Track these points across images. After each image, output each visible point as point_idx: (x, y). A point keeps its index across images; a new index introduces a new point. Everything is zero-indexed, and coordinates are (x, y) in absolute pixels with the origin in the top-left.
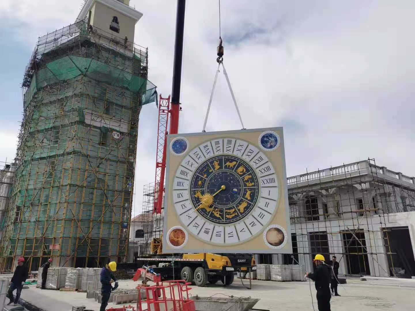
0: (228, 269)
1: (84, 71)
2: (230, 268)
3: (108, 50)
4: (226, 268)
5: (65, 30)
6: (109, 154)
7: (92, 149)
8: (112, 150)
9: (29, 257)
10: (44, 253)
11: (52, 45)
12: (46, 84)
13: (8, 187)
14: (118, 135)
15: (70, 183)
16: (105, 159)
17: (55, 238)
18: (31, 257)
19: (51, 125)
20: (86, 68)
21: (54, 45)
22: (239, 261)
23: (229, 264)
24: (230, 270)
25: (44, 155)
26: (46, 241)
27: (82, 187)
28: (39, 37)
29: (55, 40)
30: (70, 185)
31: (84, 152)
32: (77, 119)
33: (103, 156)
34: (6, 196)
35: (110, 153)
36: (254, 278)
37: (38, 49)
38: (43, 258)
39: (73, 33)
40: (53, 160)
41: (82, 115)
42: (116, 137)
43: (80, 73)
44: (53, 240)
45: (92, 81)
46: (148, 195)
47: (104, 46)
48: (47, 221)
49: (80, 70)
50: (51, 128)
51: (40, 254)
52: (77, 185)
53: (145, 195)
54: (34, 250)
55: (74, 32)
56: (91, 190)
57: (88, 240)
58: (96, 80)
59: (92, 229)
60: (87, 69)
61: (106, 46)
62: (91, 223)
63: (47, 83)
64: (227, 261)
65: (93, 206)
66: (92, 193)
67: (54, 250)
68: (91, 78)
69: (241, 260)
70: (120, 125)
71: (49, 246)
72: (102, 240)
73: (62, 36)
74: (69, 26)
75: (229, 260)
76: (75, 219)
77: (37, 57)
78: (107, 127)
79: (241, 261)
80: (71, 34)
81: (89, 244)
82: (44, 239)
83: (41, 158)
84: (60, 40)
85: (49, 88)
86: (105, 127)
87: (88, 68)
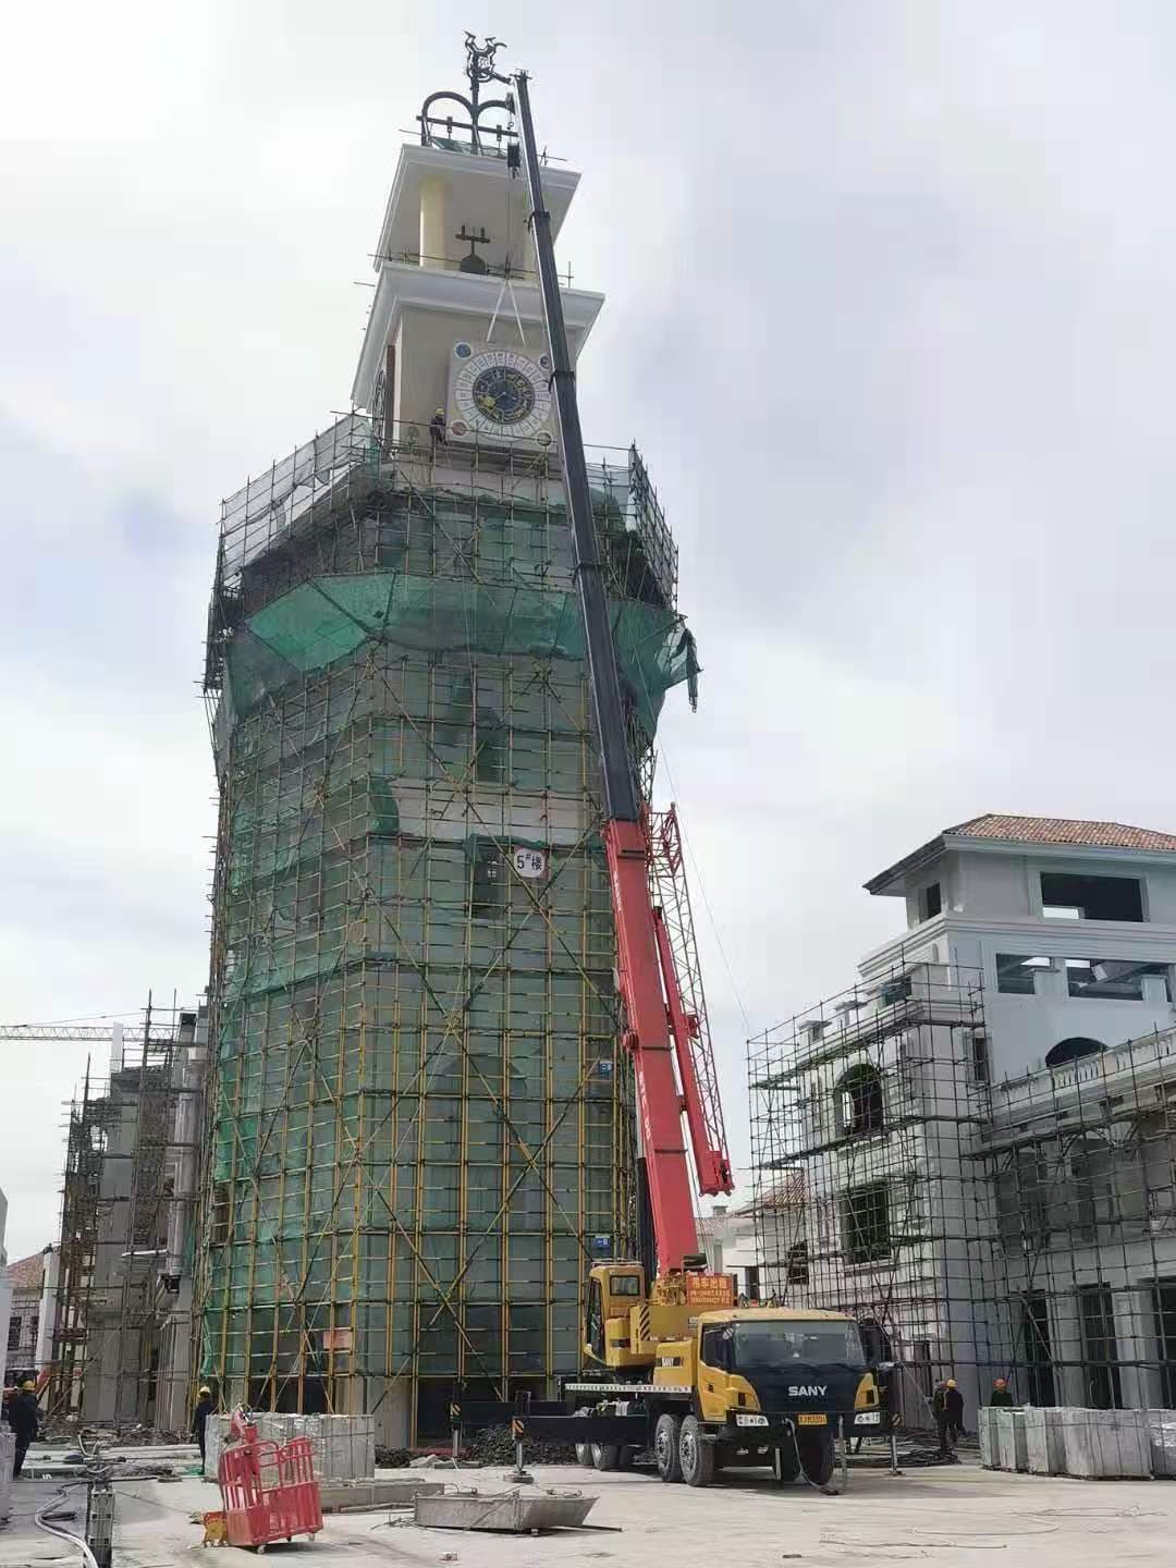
0: (745, 1421)
1: (374, 623)
2: (750, 1417)
3: (465, 504)
4: (738, 1416)
5: (301, 459)
6: (508, 948)
7: (441, 935)
8: (518, 930)
9: (265, 1379)
10: (311, 1365)
11: (265, 531)
12: (262, 691)
13: (192, 1104)
14: (536, 864)
15: (369, 1085)
16: (495, 970)
17: (338, 1307)
18: (270, 1380)
19: (292, 857)
20: (379, 615)
21: (274, 530)
22: (793, 1391)
23: (752, 1402)
24: (749, 1424)
25: (280, 979)
26: (312, 1315)
27: (415, 1096)
28: (224, 502)
29: (275, 505)
30: (370, 1094)
31: (410, 953)
32: (372, 825)
33: (481, 958)
34: (190, 1140)
35: (510, 942)
36: (1055, 1468)
37: (226, 547)
38: (306, 1380)
39: (328, 471)
40: (307, 994)
41: (386, 807)
42: (529, 871)
43: (362, 635)
44: (332, 1311)
45: (411, 654)
46: (763, 1086)
47: (448, 491)
48: (309, 1238)
49: (360, 624)
50: (293, 867)
51: (297, 1369)
52: (394, 1093)
53: (757, 1086)
54: (279, 1351)
55: (331, 465)
56: (449, 1107)
57: (456, 1308)
58: (426, 650)
59: (469, 1263)
60: (383, 617)
61: (459, 490)
62: (463, 1241)
63: (266, 684)
64: (742, 1391)
65: (464, 1171)
66: (454, 1120)
67: (336, 1350)
68: (406, 647)
69: (803, 1388)
70: (545, 816)
71: (320, 1335)
72: (511, 1307)
73: (295, 486)
74: (314, 441)
75: (749, 1389)
76: (398, 1229)
77: (226, 583)
78: (486, 834)
79: (803, 1391)
80: (319, 474)
81: (462, 1325)
82: (303, 1308)
83: (273, 992)
84: (288, 503)
85: (273, 705)
86: (480, 838)
87: (388, 612)
